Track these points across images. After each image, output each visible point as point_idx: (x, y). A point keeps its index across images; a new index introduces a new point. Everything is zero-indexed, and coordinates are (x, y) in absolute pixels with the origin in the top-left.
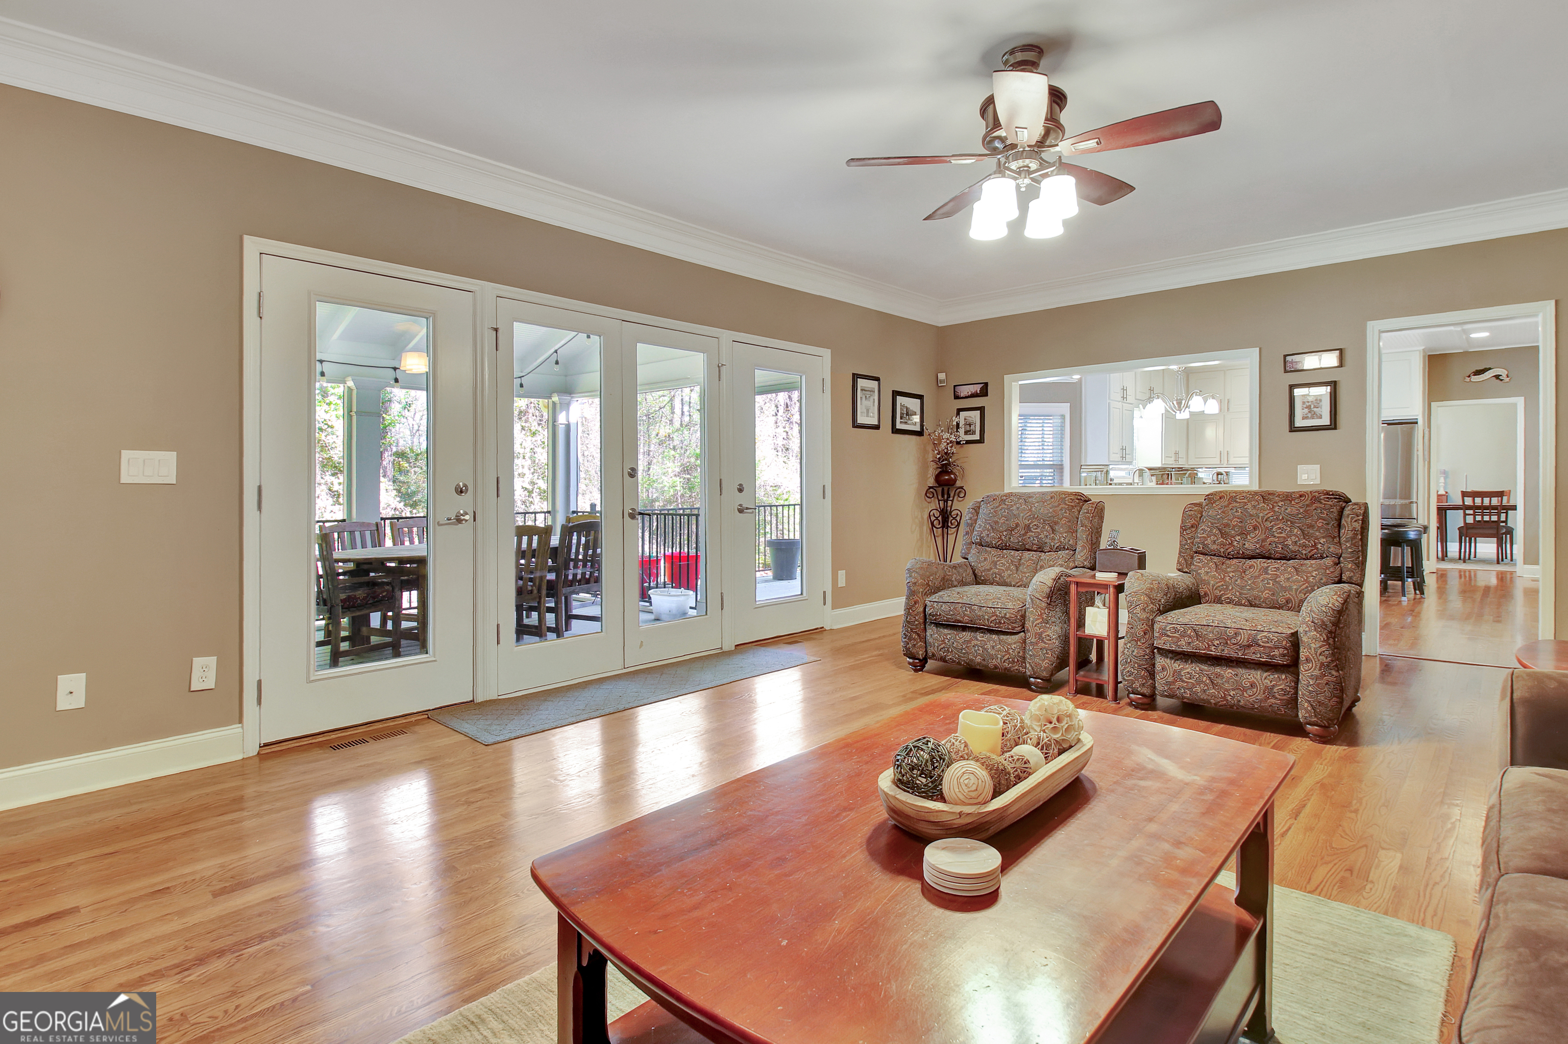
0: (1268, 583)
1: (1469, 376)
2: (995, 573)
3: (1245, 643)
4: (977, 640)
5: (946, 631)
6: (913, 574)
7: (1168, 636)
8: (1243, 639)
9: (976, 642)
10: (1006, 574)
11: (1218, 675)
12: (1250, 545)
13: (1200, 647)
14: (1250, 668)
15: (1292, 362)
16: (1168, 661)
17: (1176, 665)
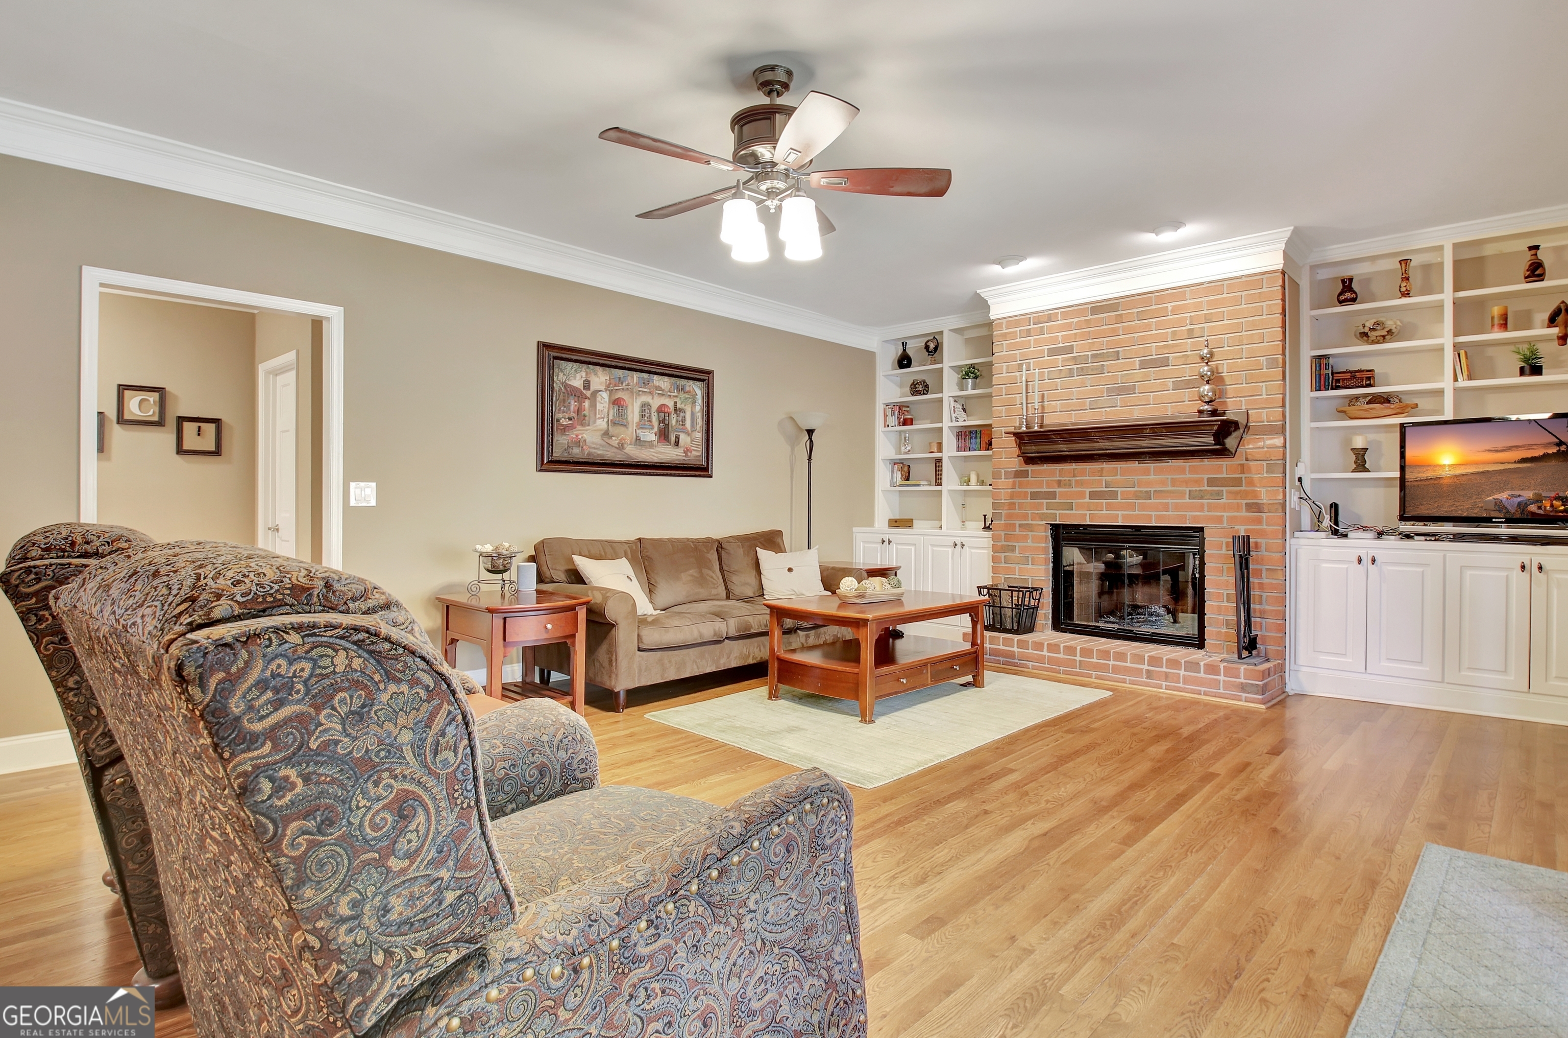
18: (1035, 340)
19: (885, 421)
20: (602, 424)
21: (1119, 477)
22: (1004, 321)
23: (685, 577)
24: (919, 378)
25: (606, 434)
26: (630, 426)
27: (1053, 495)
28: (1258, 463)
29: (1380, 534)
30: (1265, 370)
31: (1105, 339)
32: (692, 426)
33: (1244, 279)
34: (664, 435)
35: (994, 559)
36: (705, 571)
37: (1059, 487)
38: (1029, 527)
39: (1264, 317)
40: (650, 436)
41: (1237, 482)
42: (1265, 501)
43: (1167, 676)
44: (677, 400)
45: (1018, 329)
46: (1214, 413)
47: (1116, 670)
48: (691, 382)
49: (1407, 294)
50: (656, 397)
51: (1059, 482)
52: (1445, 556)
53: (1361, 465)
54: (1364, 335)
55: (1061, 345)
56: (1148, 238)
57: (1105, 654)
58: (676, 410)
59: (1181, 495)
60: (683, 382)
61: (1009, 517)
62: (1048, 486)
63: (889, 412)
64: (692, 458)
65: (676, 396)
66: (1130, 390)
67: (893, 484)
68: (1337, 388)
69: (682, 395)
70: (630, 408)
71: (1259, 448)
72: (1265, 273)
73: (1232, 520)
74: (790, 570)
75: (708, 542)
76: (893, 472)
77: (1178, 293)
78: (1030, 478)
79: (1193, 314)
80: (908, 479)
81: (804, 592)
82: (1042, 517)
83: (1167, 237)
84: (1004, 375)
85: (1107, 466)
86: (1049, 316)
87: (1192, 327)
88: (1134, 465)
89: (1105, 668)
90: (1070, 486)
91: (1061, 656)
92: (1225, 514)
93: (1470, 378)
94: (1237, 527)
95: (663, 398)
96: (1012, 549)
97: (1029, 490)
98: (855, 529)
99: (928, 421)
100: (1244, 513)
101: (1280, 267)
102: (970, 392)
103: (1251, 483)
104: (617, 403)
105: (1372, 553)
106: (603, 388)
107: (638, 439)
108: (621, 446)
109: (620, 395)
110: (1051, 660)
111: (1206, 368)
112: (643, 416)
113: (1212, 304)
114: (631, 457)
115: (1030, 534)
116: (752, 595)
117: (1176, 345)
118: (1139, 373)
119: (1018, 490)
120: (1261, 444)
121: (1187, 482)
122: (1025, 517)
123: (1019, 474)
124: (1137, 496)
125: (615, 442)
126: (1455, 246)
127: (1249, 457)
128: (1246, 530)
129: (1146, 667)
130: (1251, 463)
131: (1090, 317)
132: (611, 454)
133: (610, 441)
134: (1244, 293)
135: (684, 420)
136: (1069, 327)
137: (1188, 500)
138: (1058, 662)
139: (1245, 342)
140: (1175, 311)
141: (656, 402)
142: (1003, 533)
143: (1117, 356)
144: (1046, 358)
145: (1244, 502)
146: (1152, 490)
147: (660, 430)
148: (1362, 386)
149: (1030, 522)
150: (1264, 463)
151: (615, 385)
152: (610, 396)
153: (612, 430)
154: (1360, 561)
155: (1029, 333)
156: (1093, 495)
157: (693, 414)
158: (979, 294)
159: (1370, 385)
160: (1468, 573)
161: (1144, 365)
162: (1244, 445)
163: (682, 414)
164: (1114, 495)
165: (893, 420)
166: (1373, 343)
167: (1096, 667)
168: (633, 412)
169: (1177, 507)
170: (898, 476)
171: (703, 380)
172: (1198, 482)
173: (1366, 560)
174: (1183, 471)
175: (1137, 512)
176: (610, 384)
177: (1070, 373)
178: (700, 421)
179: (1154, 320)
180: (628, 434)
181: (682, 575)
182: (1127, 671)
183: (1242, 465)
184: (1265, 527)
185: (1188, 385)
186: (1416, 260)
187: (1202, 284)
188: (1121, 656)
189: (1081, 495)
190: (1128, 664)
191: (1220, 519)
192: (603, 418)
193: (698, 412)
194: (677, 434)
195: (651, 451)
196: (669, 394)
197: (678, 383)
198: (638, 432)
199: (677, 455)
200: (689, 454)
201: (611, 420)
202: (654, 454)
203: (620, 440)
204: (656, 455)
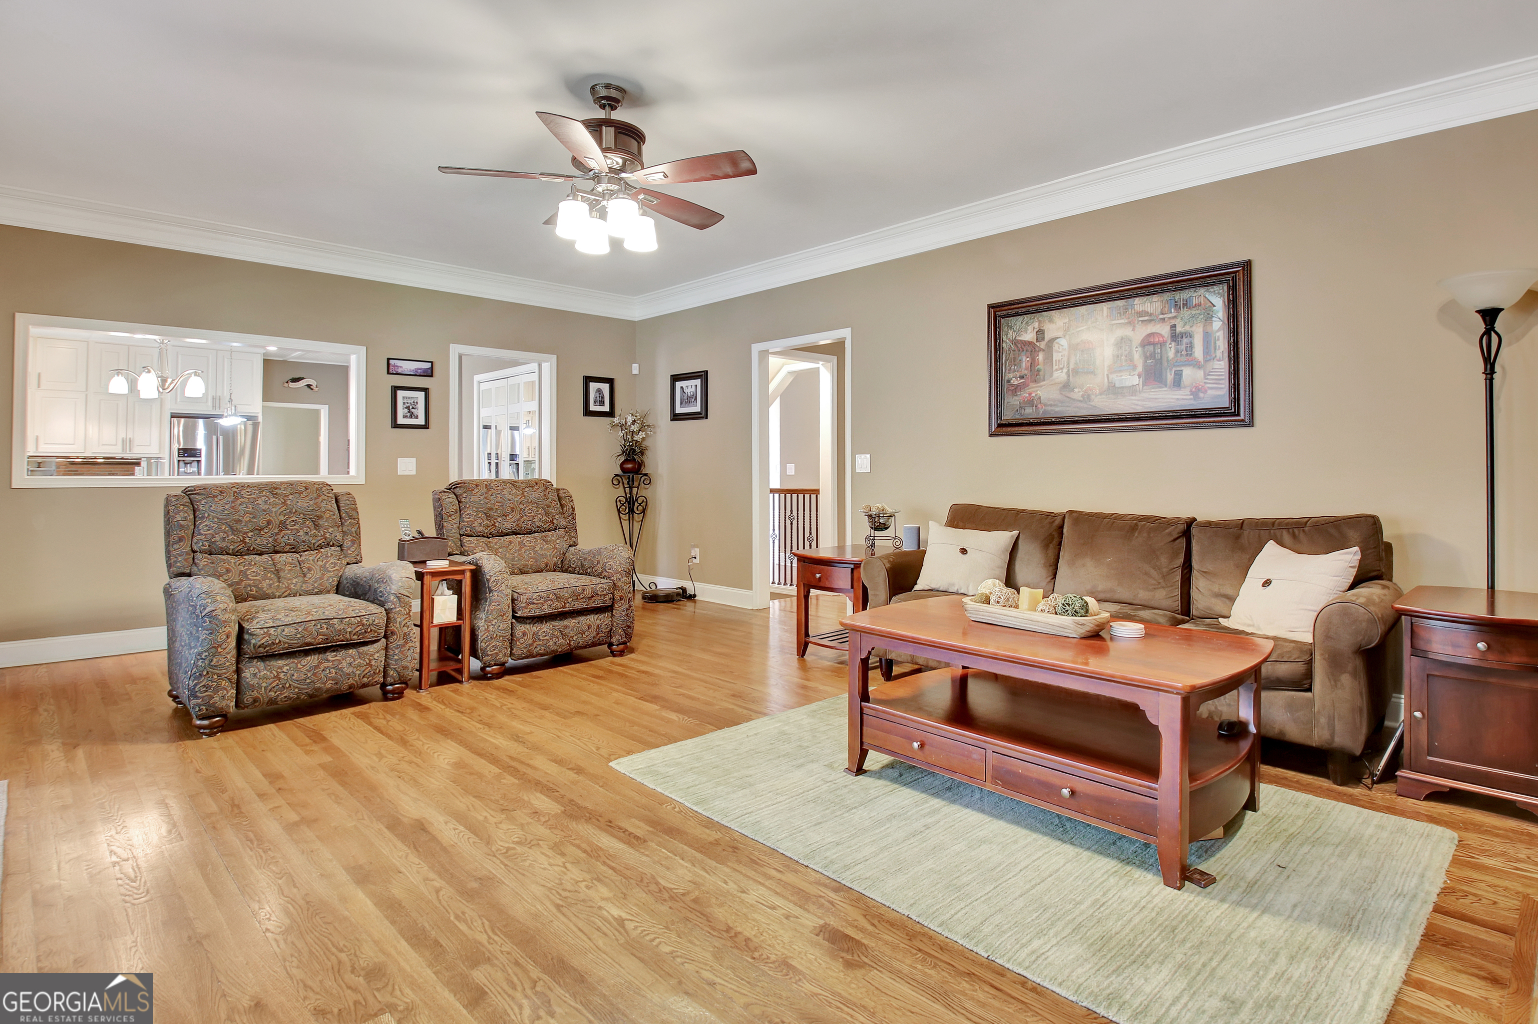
0: (530, 554)
1: (287, 382)
2: (250, 585)
3: (590, 595)
4: (328, 661)
5: (281, 663)
6: (218, 598)
7: (534, 603)
8: (588, 593)
9: (326, 664)
10: (265, 584)
11: (566, 627)
12: (508, 525)
13: (558, 607)
14: (586, 615)
15: (395, 366)
16: (528, 626)
17: (535, 628)
25: (1066, 386)
26: (1100, 371)
32: (1206, 354)
34: (1154, 374)
40: (1132, 379)
44: (1176, 322)
48: (1200, 290)
50: (1138, 326)
58: (1177, 337)
60: (1184, 295)
64: (1206, 400)
65: (1175, 317)
69: (1185, 313)
70: (1098, 350)
95: (1151, 324)
107: (1111, 386)
108: (1087, 398)
112: (1119, 355)
114: (1099, 409)
125: (1077, 394)
132: (1071, 410)
133: (1071, 395)
135: (1190, 347)
141: (1139, 334)
147: (1148, 369)
157: (1206, 336)
163: (1186, 340)
168: (1103, 354)
171: (1228, 281)
180: (1097, 382)
192: (1062, 369)
193: (1218, 330)
194: (1178, 369)
195: (1131, 399)
196: (1161, 316)
197: (1177, 298)
198: (1111, 377)
199: (1178, 399)
200: (1201, 395)
201: (1073, 369)
202: (1136, 402)
203: (1085, 391)
204: (1140, 403)
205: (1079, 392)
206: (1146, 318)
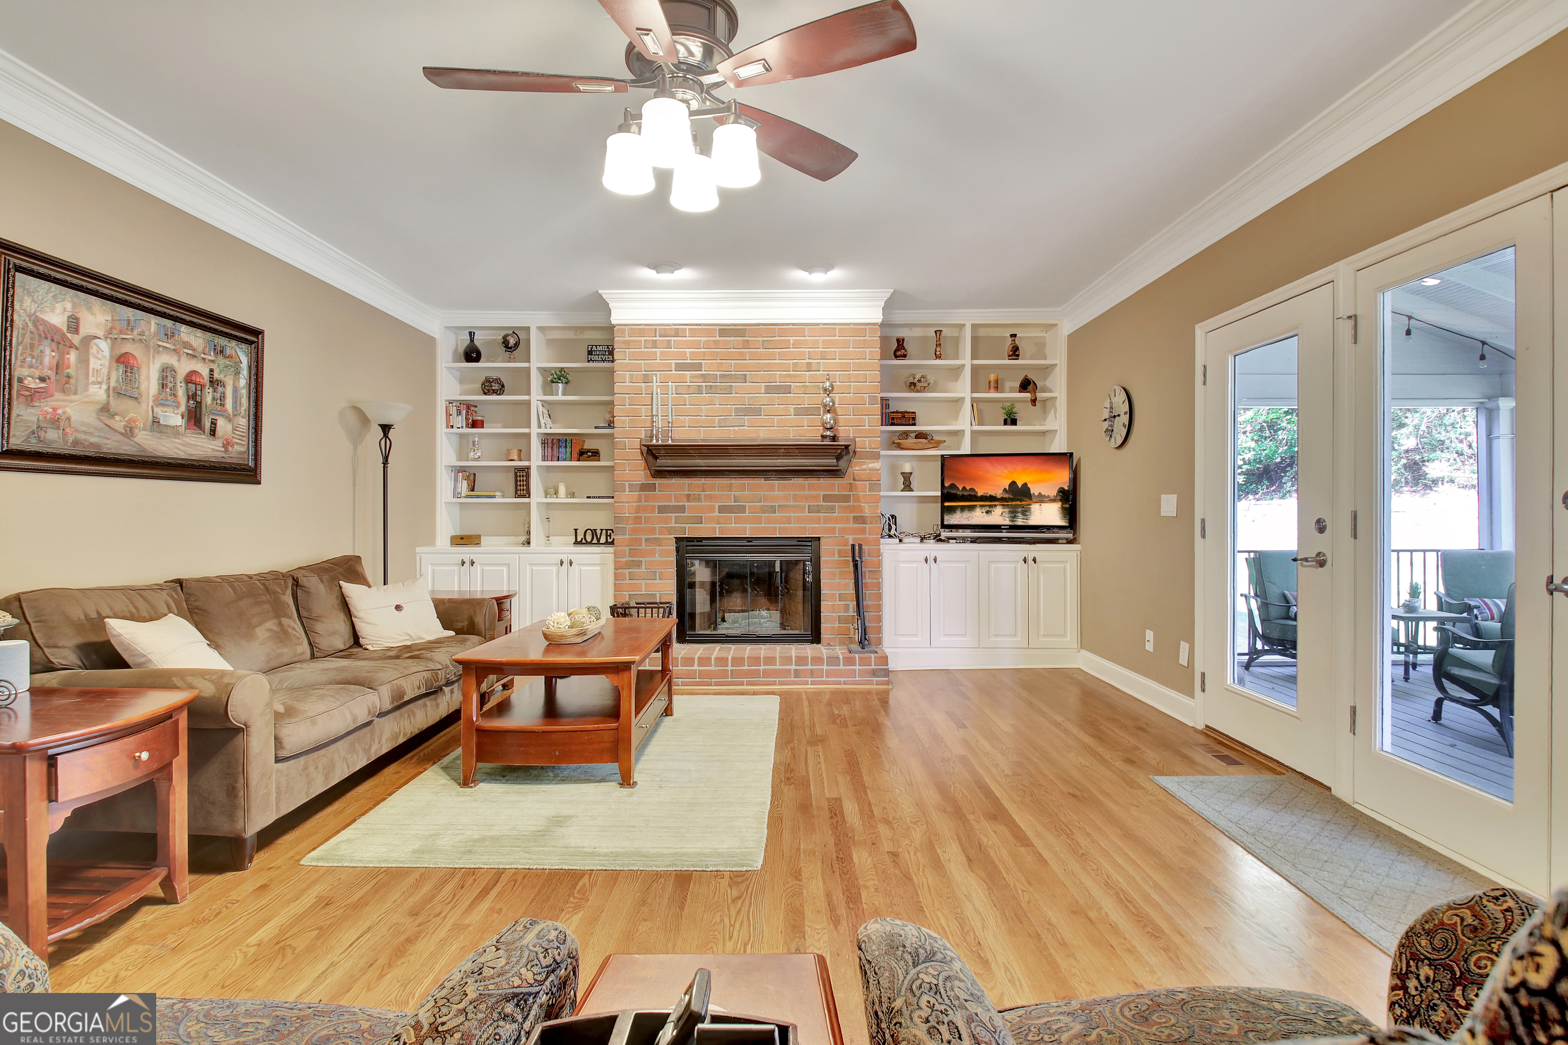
18: (661, 352)
19: (448, 421)
20: (98, 393)
21: (746, 492)
22: (626, 327)
23: (261, 632)
24: (494, 375)
25: (105, 409)
26: (144, 399)
27: (682, 509)
28: (863, 482)
29: (922, 539)
30: (867, 405)
31: (733, 362)
32: (235, 408)
33: (852, 326)
34: (194, 417)
35: (617, 577)
36: (285, 621)
37: (688, 501)
38: (658, 542)
39: (867, 361)
40: (175, 418)
41: (846, 498)
42: (867, 515)
43: (812, 673)
44: (214, 366)
45: (643, 339)
46: (834, 438)
47: (767, 673)
48: (234, 343)
49: (938, 357)
50: (184, 358)
51: (688, 496)
52: (979, 554)
53: (908, 487)
54: (913, 384)
55: (689, 361)
56: (800, 275)
57: (755, 660)
58: (214, 383)
59: (802, 509)
60: (222, 341)
61: (634, 531)
62: (677, 498)
63: (454, 411)
64: (234, 455)
65: (213, 361)
66: (757, 412)
67: (456, 495)
68: (893, 424)
69: (221, 360)
70: (144, 371)
71: (864, 470)
72: (868, 324)
73: (843, 531)
74: (398, 608)
75: (276, 576)
76: (456, 480)
77: (798, 329)
78: (657, 492)
79: (811, 350)
80: (473, 490)
81: (423, 635)
82: (670, 531)
83: (818, 277)
84: (627, 384)
85: (736, 482)
86: (677, 331)
87: (810, 361)
88: (761, 481)
89: (756, 674)
90: (699, 500)
91: (713, 668)
92: (837, 526)
93: (979, 425)
94: (846, 537)
95: (194, 361)
96: (638, 564)
97: (657, 504)
98: (418, 550)
99: (500, 425)
100: (852, 525)
101: (880, 321)
102: (560, 397)
103: (857, 499)
104: (123, 360)
105: (933, 555)
106: (100, 333)
107: (156, 421)
108: (129, 432)
109: (128, 348)
110: (702, 674)
111: (828, 399)
112: (163, 386)
113: (827, 344)
114: (144, 450)
115: (658, 548)
116: (342, 647)
117: (795, 376)
118: (764, 397)
119: (644, 503)
120: (865, 467)
121: (806, 498)
122: (653, 530)
123: (644, 487)
124: (763, 510)
125: (119, 423)
126: (974, 327)
127: (856, 477)
128: (854, 539)
129: (793, 667)
130: (857, 483)
131: (718, 338)
132: (113, 445)
133: (111, 422)
134: (852, 338)
135: (223, 397)
136: (697, 345)
137: (807, 514)
138: (710, 675)
139: (852, 380)
140: (796, 345)
141: (184, 367)
142: (627, 549)
143: (744, 379)
144: (674, 372)
145: (852, 515)
146: (777, 504)
147: (189, 411)
148: (909, 425)
149: (658, 536)
150: (867, 483)
151: (121, 332)
152: (112, 348)
153: (115, 404)
154: (926, 560)
155: (655, 344)
156: (722, 509)
157: (235, 390)
158: (600, 295)
159: (914, 424)
160: (993, 566)
161: (769, 390)
162: (852, 467)
163: (220, 389)
164: (742, 509)
165: (459, 421)
166: (918, 391)
167: (748, 674)
168: (148, 378)
169: (799, 520)
170: (464, 486)
171: (251, 343)
172: (816, 498)
173: (931, 560)
174: (802, 488)
175: (763, 525)
176: (111, 328)
177: (699, 390)
178: (244, 401)
179: (778, 350)
180: (140, 412)
181: (257, 630)
182: (777, 673)
183: (851, 484)
184: (867, 536)
185: (807, 412)
186: (946, 332)
187: (818, 324)
188: (770, 660)
189: (711, 509)
190: (778, 667)
191: (833, 530)
192: (100, 383)
193: (243, 388)
194: (214, 417)
195: (175, 442)
196: (203, 356)
197: (216, 342)
198: (156, 410)
199: (213, 450)
200: (230, 449)
201: (114, 388)
202: (180, 447)
203: (129, 421)
204: (183, 448)
205: (121, 421)
206: (190, 352)
